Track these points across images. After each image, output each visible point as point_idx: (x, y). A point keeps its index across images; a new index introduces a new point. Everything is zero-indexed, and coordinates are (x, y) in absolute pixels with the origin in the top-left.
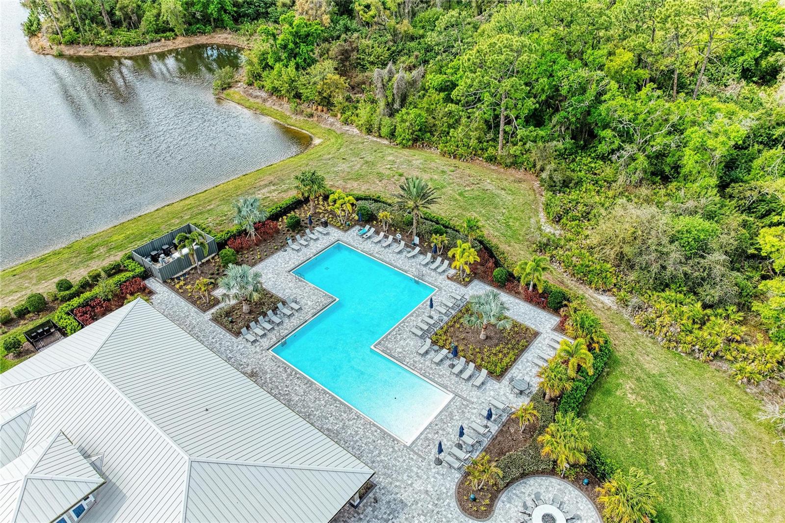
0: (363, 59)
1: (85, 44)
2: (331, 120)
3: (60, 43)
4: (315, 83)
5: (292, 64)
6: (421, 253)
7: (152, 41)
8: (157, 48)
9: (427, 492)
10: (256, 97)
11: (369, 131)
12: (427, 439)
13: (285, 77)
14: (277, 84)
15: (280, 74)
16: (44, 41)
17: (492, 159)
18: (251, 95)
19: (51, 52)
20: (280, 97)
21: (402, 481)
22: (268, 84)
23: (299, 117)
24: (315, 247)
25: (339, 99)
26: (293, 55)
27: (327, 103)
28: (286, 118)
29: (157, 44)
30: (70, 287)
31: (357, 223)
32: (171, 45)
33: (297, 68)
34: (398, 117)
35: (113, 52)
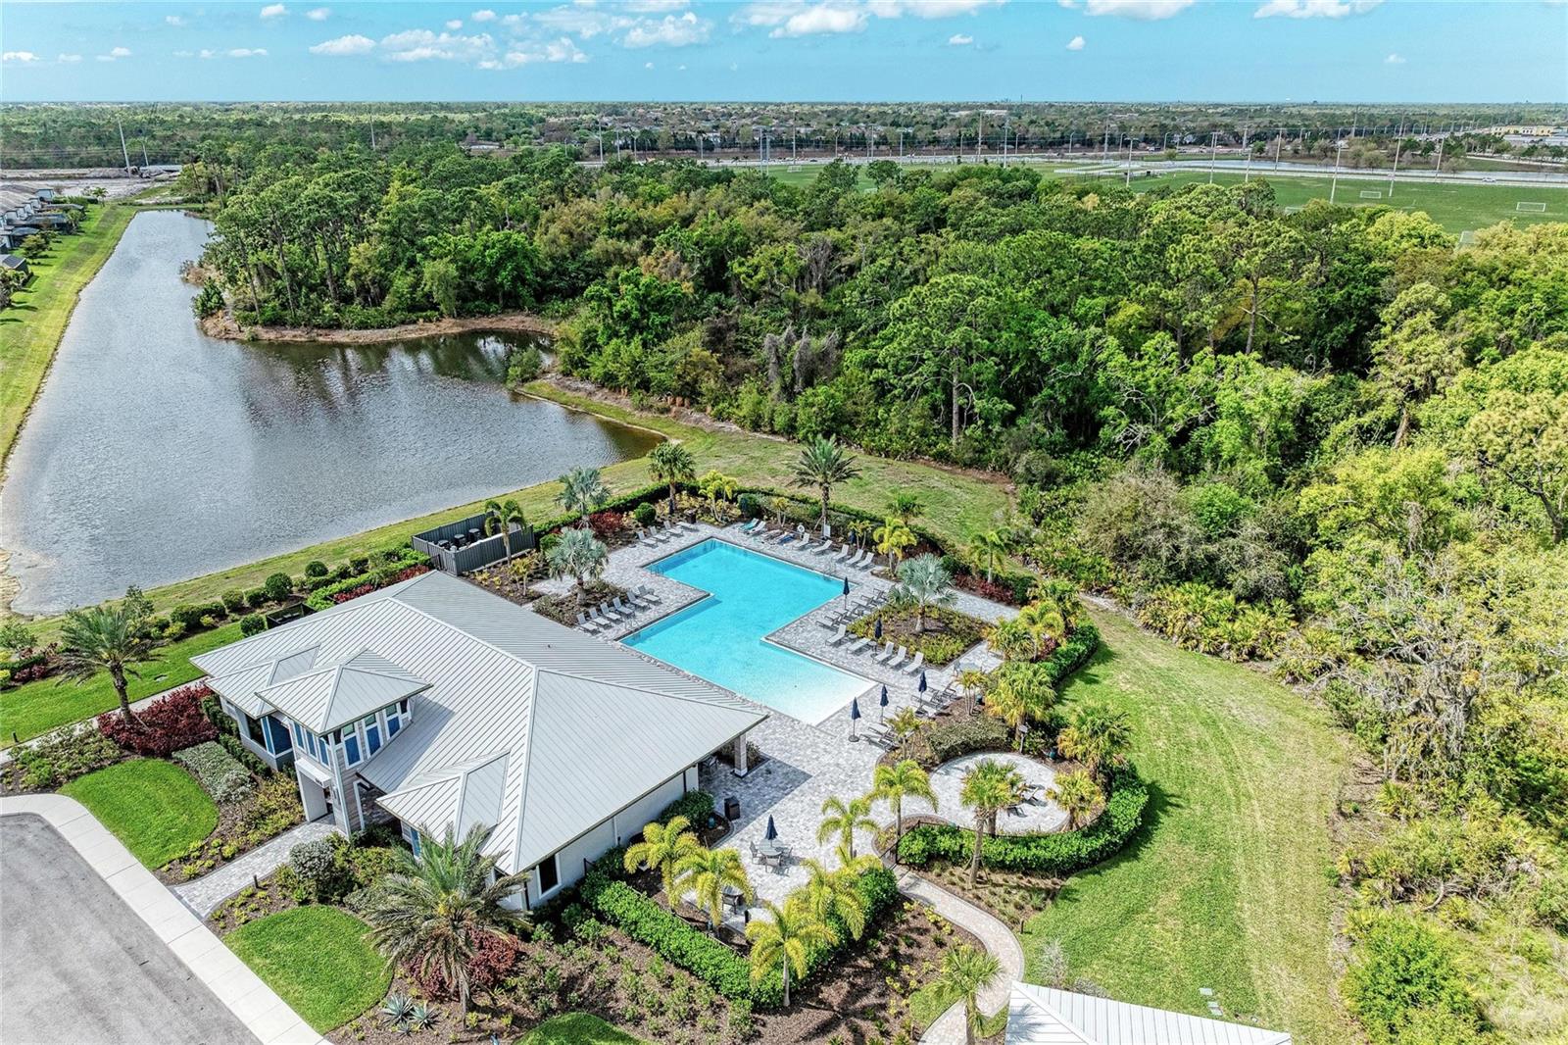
0: (746, 341)
1: (295, 326)
2: (696, 415)
3: (256, 323)
4: (672, 363)
5: (637, 339)
6: (833, 549)
7: (403, 323)
8: (411, 333)
9: (838, 765)
10: (577, 389)
11: (756, 426)
12: (838, 720)
13: (625, 358)
14: (612, 367)
15: (617, 353)
16: (226, 321)
17: (943, 457)
18: (568, 388)
19: (240, 336)
20: (616, 389)
21: (805, 755)
22: (597, 371)
23: (645, 414)
24: (675, 544)
25: (709, 384)
26: (636, 328)
27: (690, 393)
28: (625, 414)
29: (410, 327)
30: (325, 572)
31: (740, 519)
32: (432, 329)
33: (645, 345)
34: (800, 400)
35: (340, 336)
